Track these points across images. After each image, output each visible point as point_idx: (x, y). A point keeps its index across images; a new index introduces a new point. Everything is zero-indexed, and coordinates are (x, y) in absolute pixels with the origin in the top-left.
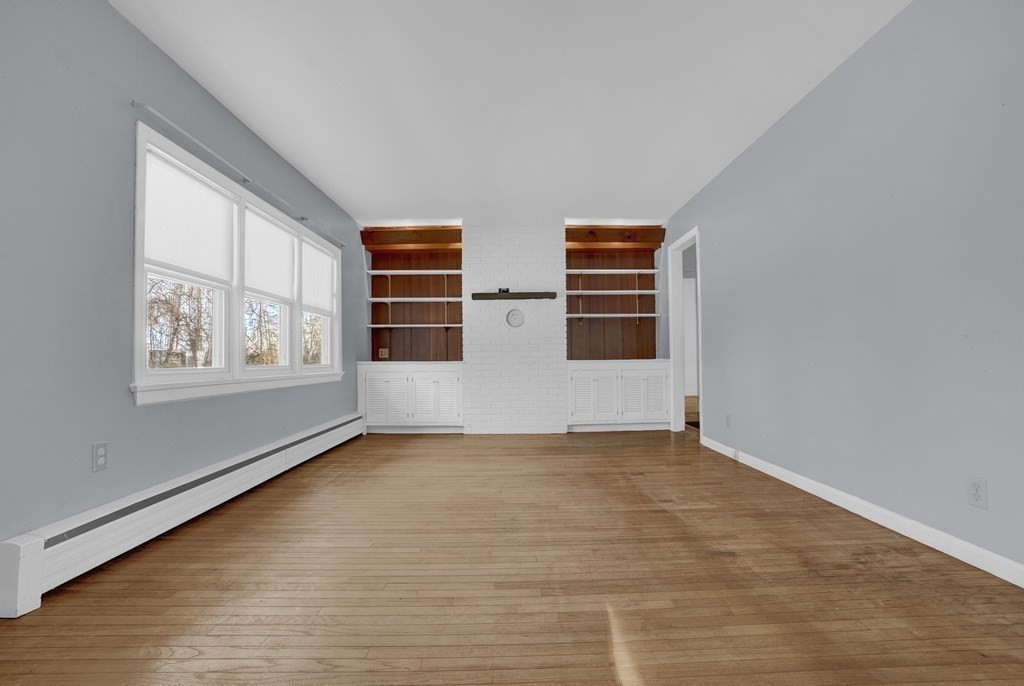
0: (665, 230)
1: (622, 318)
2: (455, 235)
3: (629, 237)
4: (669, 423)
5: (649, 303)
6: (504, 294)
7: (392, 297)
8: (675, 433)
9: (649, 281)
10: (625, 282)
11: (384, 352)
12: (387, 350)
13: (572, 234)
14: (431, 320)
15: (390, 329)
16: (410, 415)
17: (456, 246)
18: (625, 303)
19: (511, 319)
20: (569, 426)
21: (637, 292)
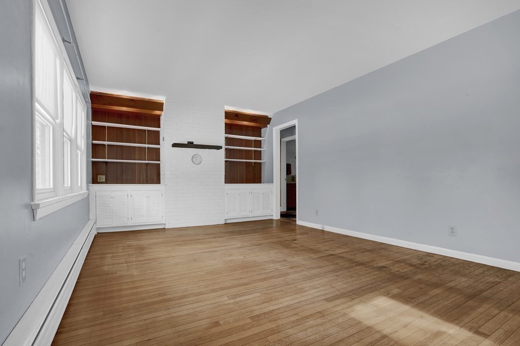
0: (271, 119)
1: (246, 162)
2: (159, 106)
3: (254, 120)
4: (272, 216)
5: (258, 155)
6: (190, 145)
7: (108, 141)
8: (276, 220)
9: (258, 144)
10: (247, 143)
11: (102, 178)
12: (104, 177)
13: (228, 115)
14: (136, 157)
15: (106, 163)
16: (130, 219)
17: (157, 112)
18: (248, 154)
19: (194, 160)
20: (225, 220)
21: (253, 149)
